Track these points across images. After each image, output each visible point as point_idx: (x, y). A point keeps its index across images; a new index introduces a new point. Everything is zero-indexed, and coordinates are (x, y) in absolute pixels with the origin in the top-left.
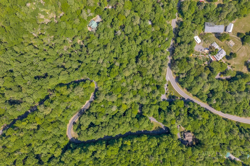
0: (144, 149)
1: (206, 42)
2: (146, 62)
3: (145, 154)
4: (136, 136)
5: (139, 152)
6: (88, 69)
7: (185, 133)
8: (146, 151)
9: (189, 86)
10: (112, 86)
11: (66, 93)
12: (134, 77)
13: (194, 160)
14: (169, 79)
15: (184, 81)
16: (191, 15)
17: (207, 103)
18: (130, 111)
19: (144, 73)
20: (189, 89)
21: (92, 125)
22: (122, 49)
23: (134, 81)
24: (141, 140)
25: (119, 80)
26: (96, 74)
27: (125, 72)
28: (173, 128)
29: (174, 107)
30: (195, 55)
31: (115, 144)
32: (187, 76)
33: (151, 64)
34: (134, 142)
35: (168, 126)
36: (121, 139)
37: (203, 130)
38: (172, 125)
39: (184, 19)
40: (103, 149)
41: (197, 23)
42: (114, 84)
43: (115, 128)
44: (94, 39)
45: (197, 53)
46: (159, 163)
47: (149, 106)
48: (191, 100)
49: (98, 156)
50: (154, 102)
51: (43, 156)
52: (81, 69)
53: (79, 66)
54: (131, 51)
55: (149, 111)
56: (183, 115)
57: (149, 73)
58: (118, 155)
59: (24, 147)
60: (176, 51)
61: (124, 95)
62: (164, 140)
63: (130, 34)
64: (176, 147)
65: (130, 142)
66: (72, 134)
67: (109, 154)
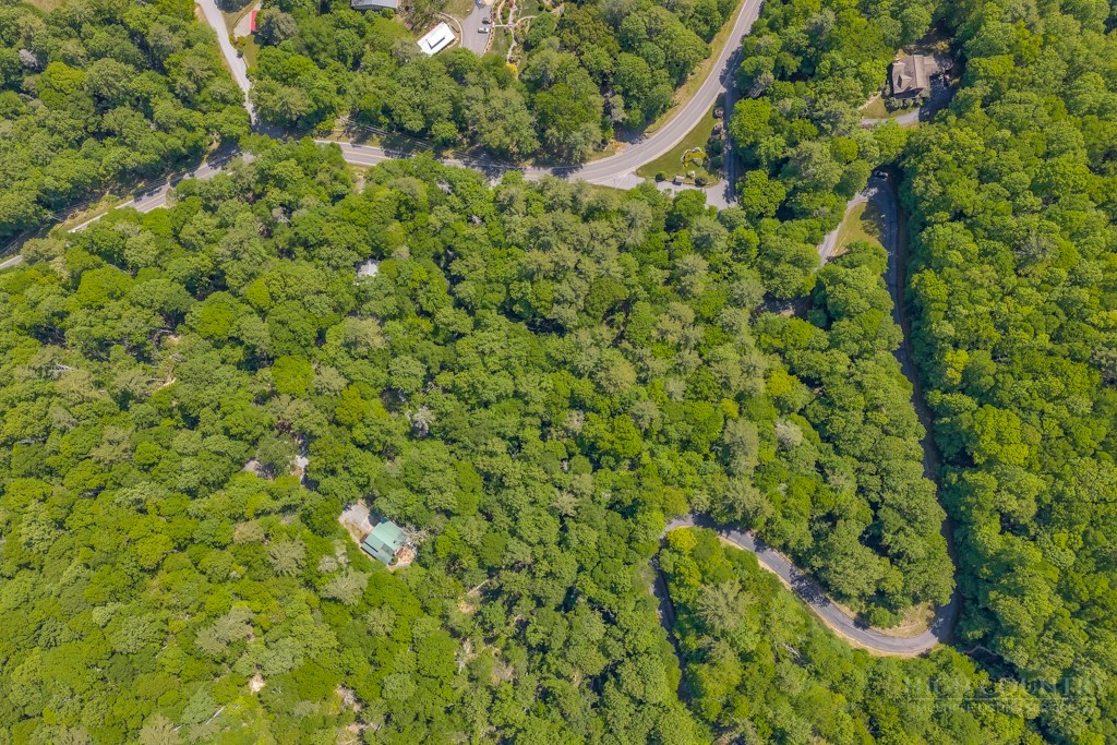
0: (986, 285)
2: (559, 282)
3: (1012, 280)
4: (914, 324)
5: (1004, 309)
6: (605, 564)
7: (895, 92)
8: (997, 277)
9: (667, 75)
10: (686, 445)
11: (731, 668)
12: (639, 337)
13: (1035, 42)
14: (629, 170)
15: (638, 100)
16: (321, 74)
18: (795, 355)
19: (618, 293)
20: (679, 72)
22: (499, 398)
23: (658, 341)
24: (938, 302)
25: (656, 414)
26: (633, 525)
27: (615, 385)
28: (877, 148)
29: (772, 145)
30: (510, 51)
32: (620, 88)
33: (571, 257)
34: (952, 333)
35: (866, 169)
36: (935, 397)
38: (862, 155)
39: (338, 104)
40: (994, 484)
41: (360, 42)
42: (675, 435)
43: (889, 428)
44: (457, 537)
45: (502, 42)
46: (1058, 210)
47: (768, 264)
48: (725, 67)
49: (1028, 506)
50: (746, 241)
52: (609, 599)
53: (594, 605)
54: (510, 357)
55: (795, 262)
56: (814, 101)
57: (616, 270)
58: (1024, 409)
60: (500, 141)
61: (726, 385)
62: (940, 189)
63: (426, 363)
64: (973, 130)
65: (950, 355)
66: (915, 633)
67: (1018, 453)
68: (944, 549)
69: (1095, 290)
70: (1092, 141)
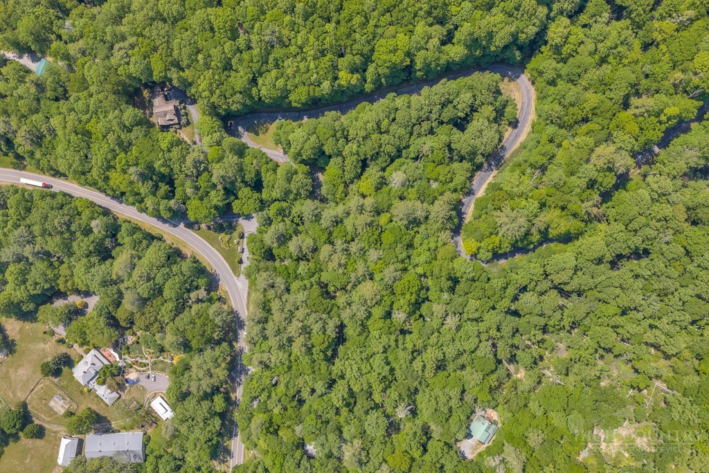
0: (297, 64)
1: (135, 402)
2: (312, 330)
3: (293, 49)
4: (323, 102)
5: (312, 52)
6: (490, 294)
7: (177, 122)
8: (292, 58)
9: (175, 266)
10: (410, 246)
11: (551, 216)
12: (344, 279)
13: (141, 43)
14: (237, 281)
15: (192, 281)
17: (118, 218)
18: (348, 176)
19: (316, 294)
20: (175, 255)
21: (460, 124)
22: (388, 363)
23: (345, 268)
24: (309, 91)
25: (392, 268)
26: (464, 279)
27: (376, 295)
28: (214, 135)
29: (216, 198)
30: (166, 360)
31: (388, 71)
32: (185, 295)
33: (296, 325)
34: (329, 82)
35: (229, 140)
36: (368, 87)
37: (123, 136)
38: (219, 143)
39: (207, 469)
40: (423, 52)
41: (166, 457)
42: (404, 255)
43: (391, 119)
44: (478, 388)
45: (160, 366)
46: (247, 24)
47: (292, 197)
48: (168, 225)
49: (435, 31)
50: (278, 210)
51: (603, 15)
52: (511, 291)
53: (515, 299)
54: (361, 358)
55: (289, 180)
56: (187, 175)
57: (301, 296)
58: (374, 37)
59: (664, 40)
60: (224, 369)
61: (370, 224)
62: (238, 95)
63: (368, 410)
64: (199, 78)
65: (342, 82)
66: (519, 89)
67: (402, 40)
68: (466, 79)
70: (202, 4)
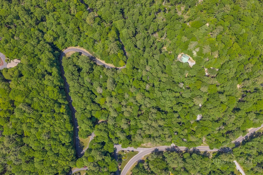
0: (57, 127)
2: (155, 118)
3: (51, 129)
4: (72, 119)
5: (53, 121)
8: (55, 129)
10: (123, 84)
11: (110, 36)
12: (136, 106)
14: (140, 153)
18: (99, 109)
21: (79, 70)
22: (165, 91)
23: (132, 106)
24: (67, 123)
26: (133, 65)
27: (141, 94)
28: (83, 160)
29: (108, 159)
31: (61, 95)
32: (146, 171)
33: (154, 124)
34: (64, 116)
35: (86, 155)
36: (66, 103)
38: (87, 158)
40: (54, 82)
42: (126, 86)
43: (78, 92)
44: (170, 59)
47: (107, 129)
50: (112, 135)
51: (44, 24)
52: (136, 50)
53: (139, 48)
56: (99, 171)
57: (144, 123)
58: (48, 99)
59: (53, 5)
60: (173, 153)
61: (116, 98)
62: (68, 150)
63: (183, 97)
64: (61, 165)
65: (64, 111)
66: (68, 53)
67: (49, 88)
68: (64, 68)
69: (32, 126)
70: (32, 165)
